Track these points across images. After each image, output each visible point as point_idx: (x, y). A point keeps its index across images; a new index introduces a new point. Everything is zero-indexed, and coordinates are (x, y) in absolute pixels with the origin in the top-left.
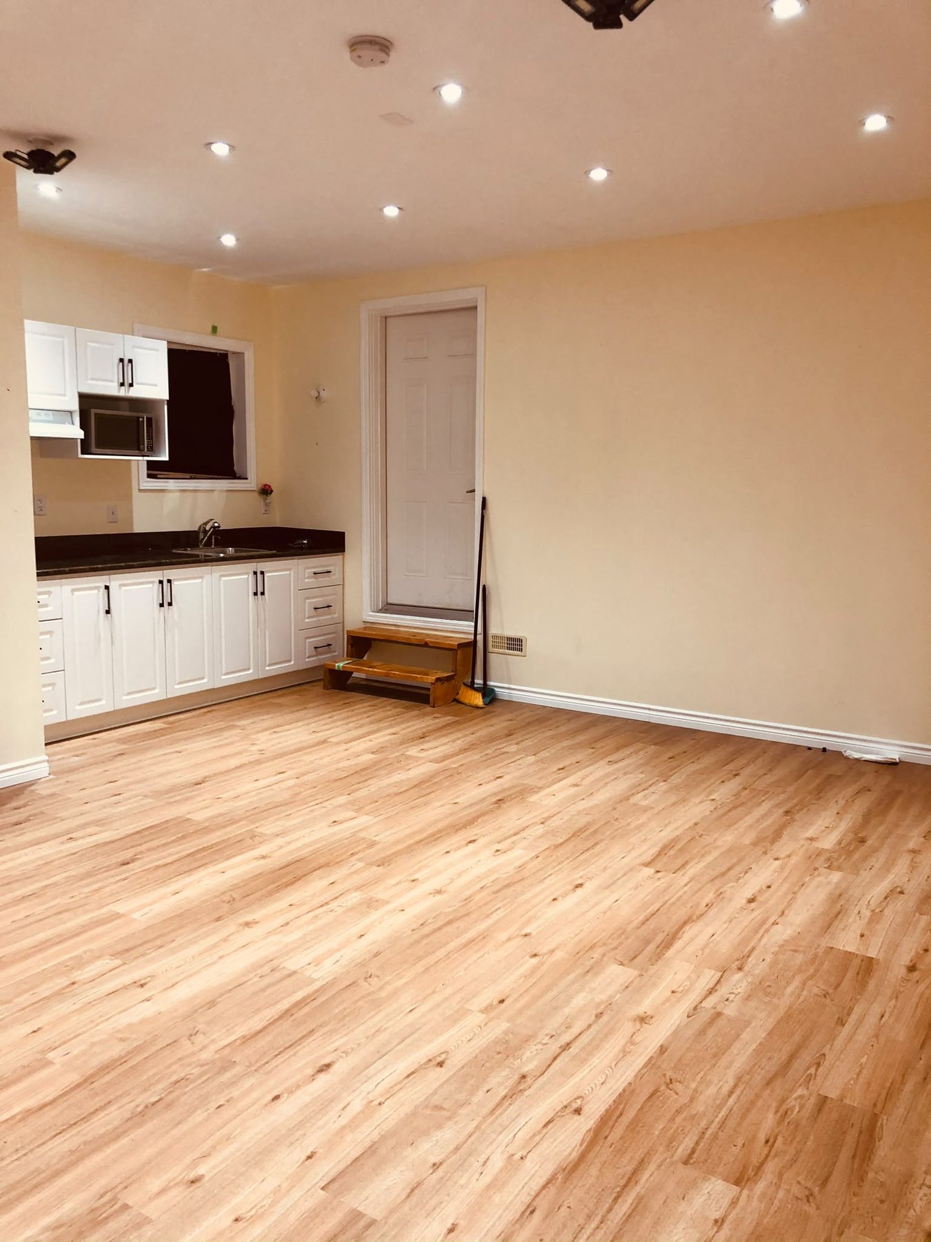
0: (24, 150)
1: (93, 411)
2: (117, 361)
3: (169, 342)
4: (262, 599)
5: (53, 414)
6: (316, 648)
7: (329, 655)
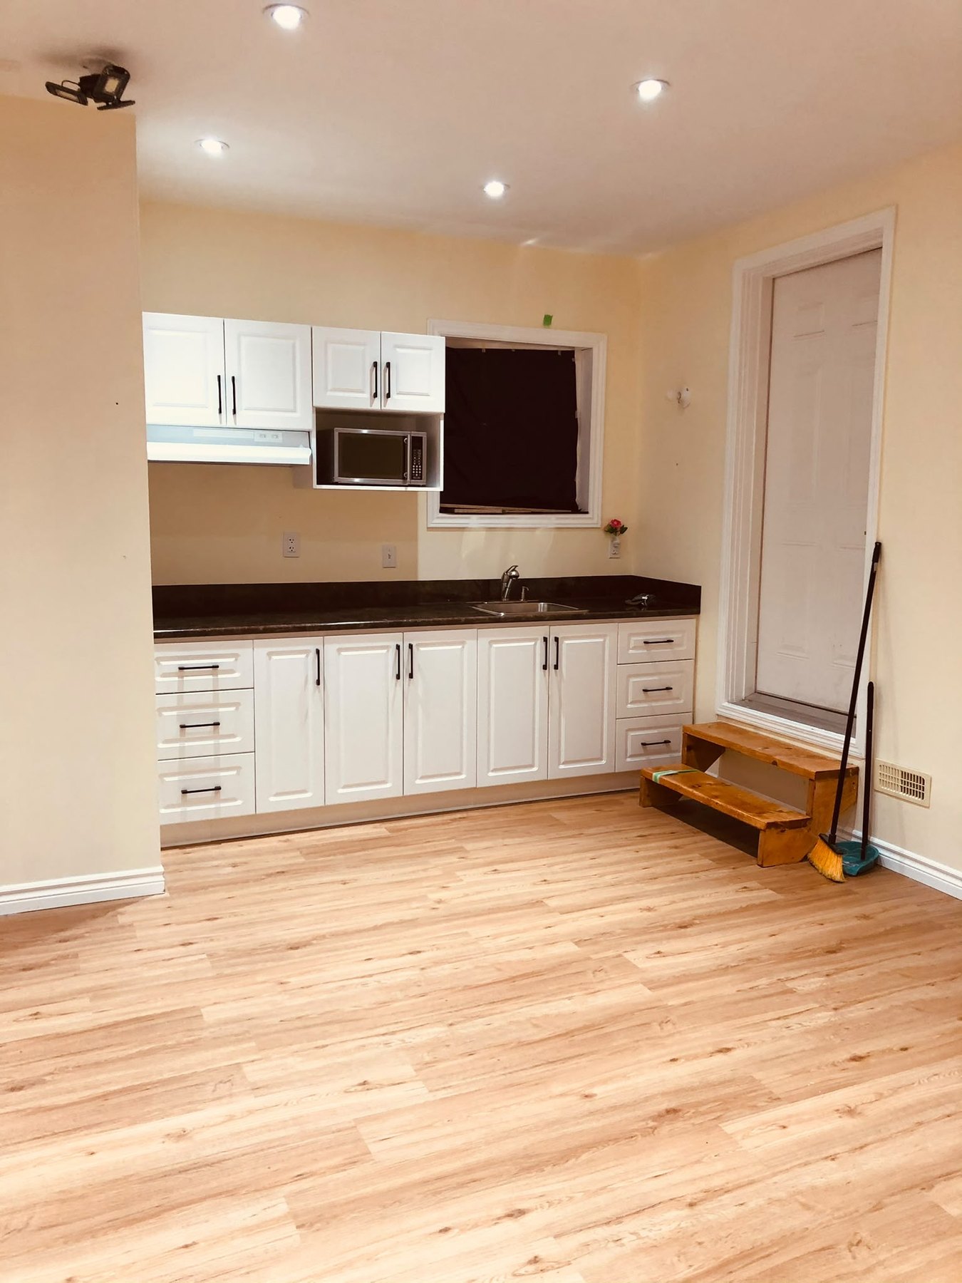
0: (72, 79)
1: (337, 431)
2: (369, 365)
3: (448, 339)
4: (556, 675)
5: (283, 435)
6: (644, 744)
7: (667, 756)
